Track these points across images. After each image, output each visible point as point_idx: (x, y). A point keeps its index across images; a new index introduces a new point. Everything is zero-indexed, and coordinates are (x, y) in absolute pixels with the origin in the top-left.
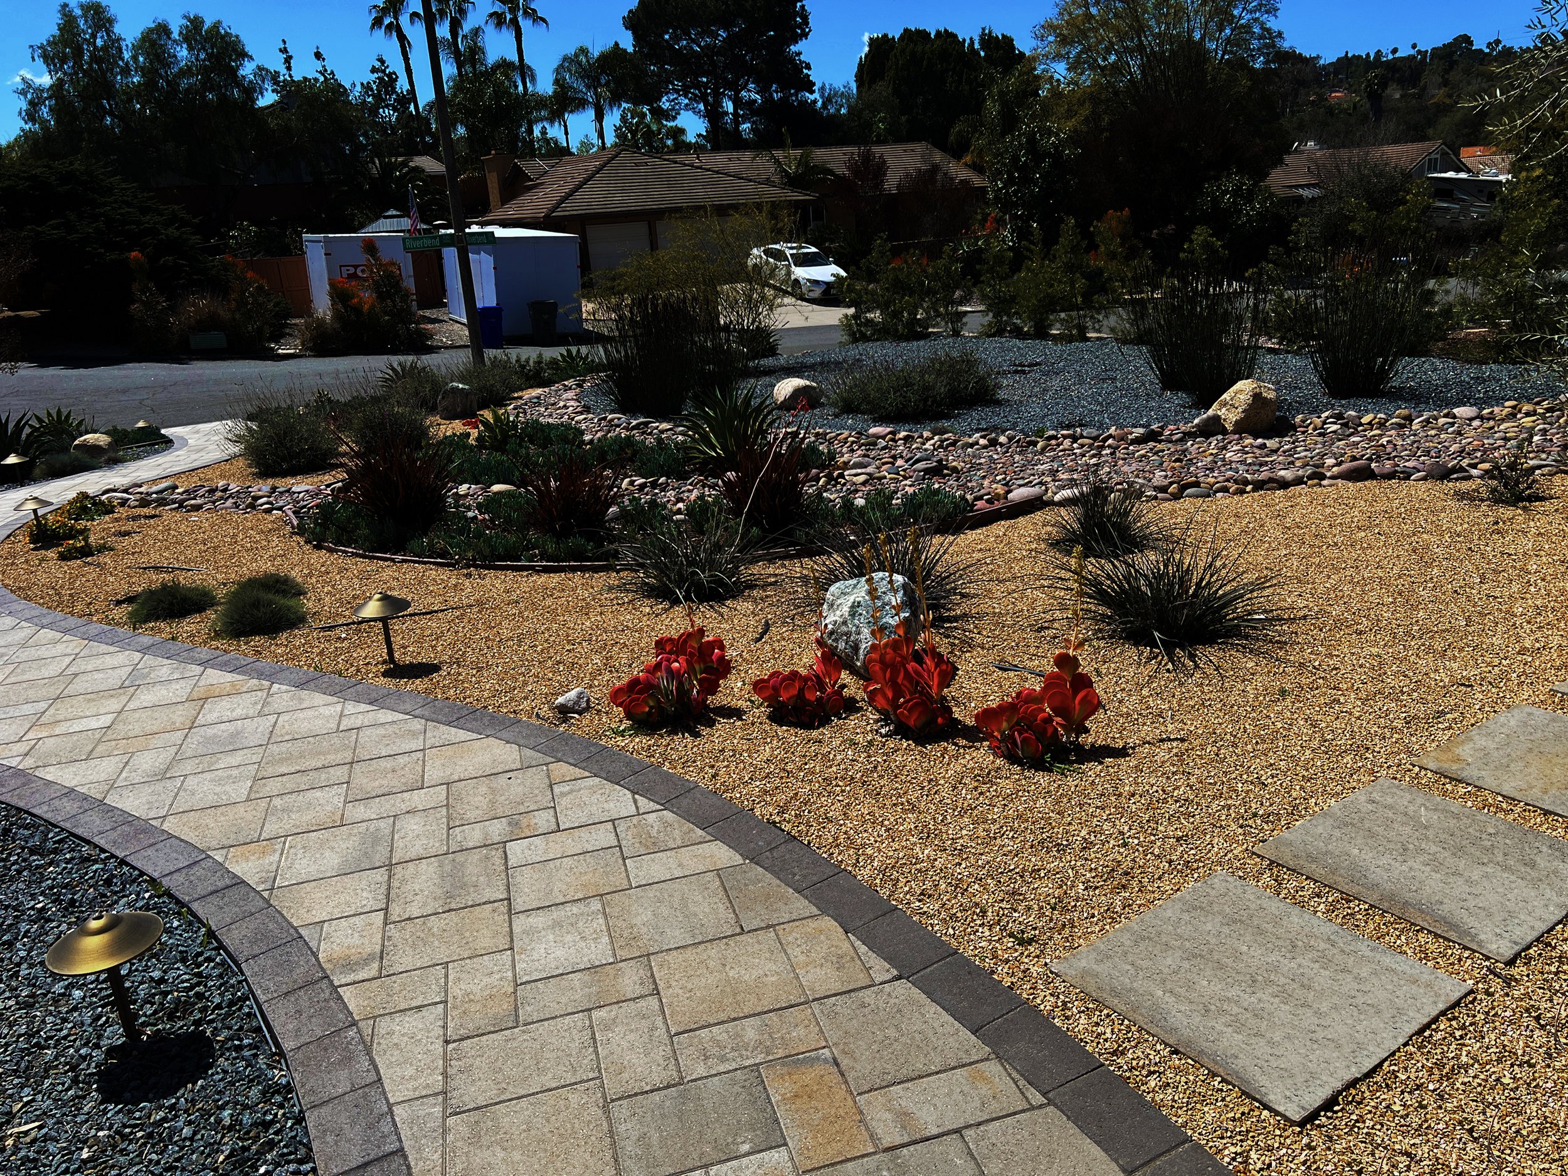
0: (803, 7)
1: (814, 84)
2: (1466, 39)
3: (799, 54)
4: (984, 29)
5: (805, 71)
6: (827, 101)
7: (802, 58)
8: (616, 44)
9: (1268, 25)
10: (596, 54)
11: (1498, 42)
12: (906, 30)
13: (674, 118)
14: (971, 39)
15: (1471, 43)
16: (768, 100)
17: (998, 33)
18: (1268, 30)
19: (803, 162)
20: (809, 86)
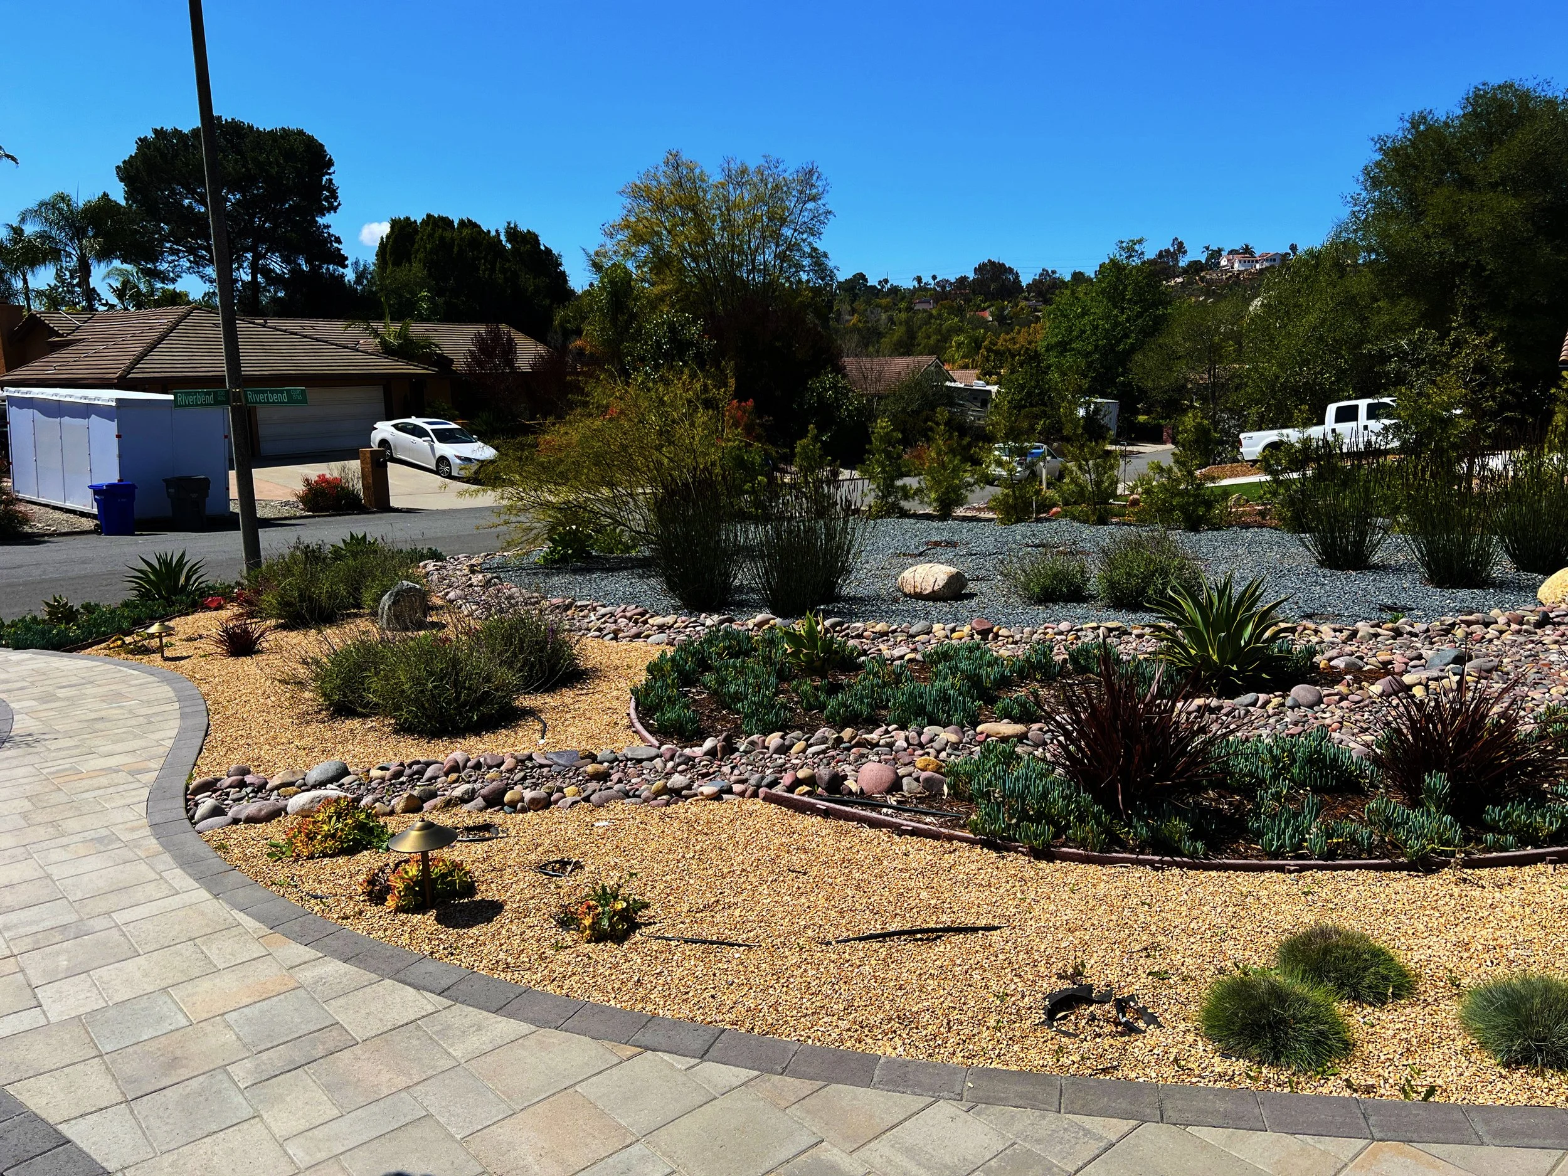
0: (330, 180)
1: (346, 259)
2: (862, 276)
3: (328, 227)
4: (509, 223)
5: (336, 245)
6: (360, 277)
7: (331, 231)
8: (105, 195)
9: (815, 245)
10: (81, 205)
11: (886, 281)
12: (429, 216)
13: (173, 281)
14: (497, 231)
15: (866, 280)
16: (296, 271)
17: (523, 228)
18: (815, 250)
19: (402, 335)
20: (341, 261)
